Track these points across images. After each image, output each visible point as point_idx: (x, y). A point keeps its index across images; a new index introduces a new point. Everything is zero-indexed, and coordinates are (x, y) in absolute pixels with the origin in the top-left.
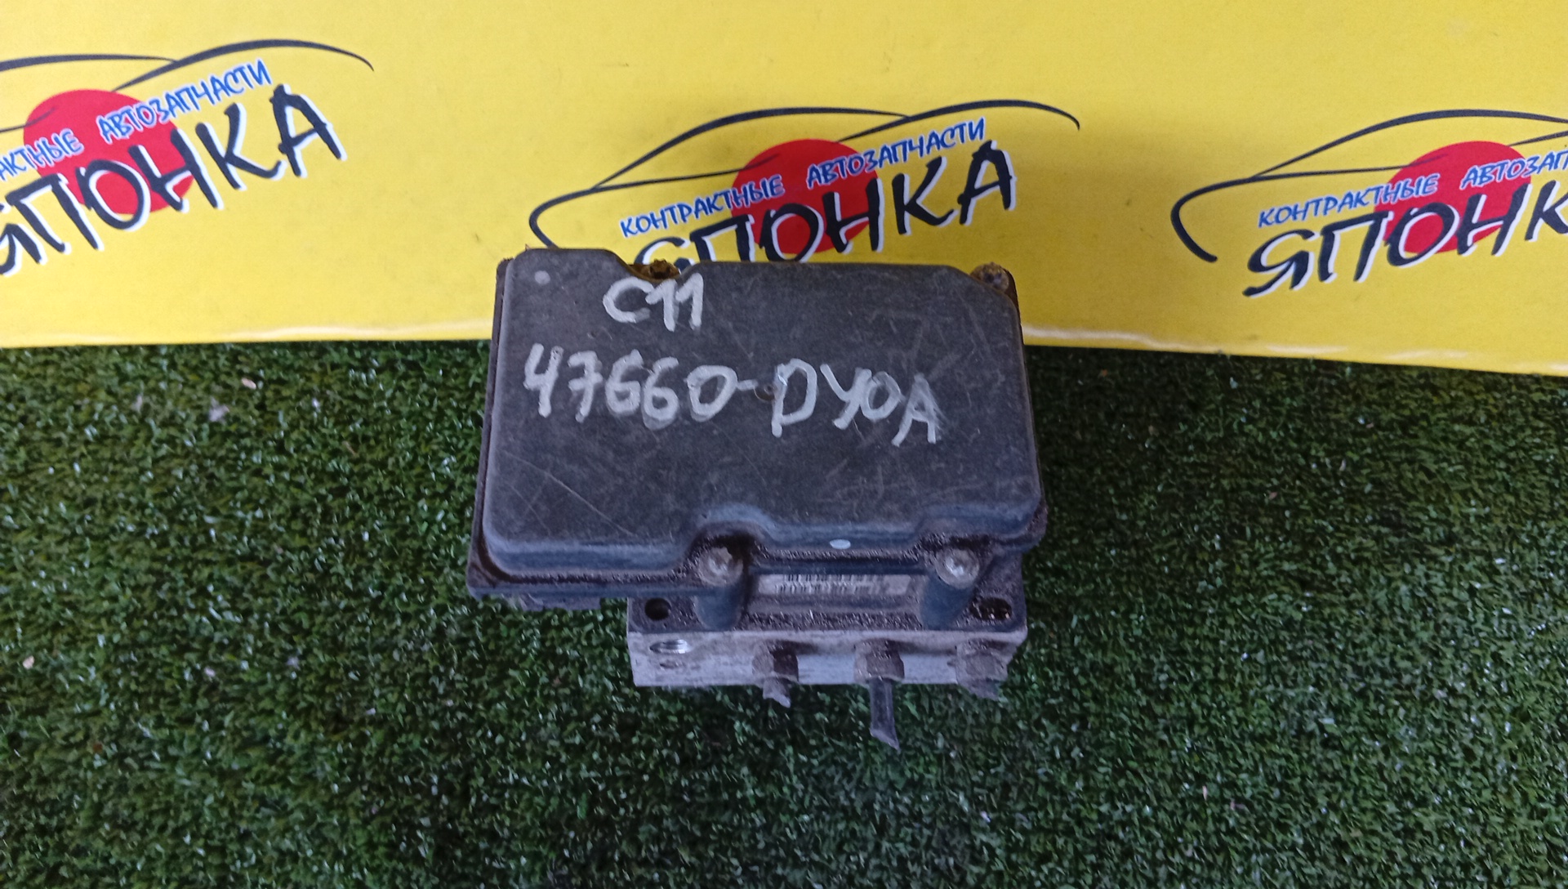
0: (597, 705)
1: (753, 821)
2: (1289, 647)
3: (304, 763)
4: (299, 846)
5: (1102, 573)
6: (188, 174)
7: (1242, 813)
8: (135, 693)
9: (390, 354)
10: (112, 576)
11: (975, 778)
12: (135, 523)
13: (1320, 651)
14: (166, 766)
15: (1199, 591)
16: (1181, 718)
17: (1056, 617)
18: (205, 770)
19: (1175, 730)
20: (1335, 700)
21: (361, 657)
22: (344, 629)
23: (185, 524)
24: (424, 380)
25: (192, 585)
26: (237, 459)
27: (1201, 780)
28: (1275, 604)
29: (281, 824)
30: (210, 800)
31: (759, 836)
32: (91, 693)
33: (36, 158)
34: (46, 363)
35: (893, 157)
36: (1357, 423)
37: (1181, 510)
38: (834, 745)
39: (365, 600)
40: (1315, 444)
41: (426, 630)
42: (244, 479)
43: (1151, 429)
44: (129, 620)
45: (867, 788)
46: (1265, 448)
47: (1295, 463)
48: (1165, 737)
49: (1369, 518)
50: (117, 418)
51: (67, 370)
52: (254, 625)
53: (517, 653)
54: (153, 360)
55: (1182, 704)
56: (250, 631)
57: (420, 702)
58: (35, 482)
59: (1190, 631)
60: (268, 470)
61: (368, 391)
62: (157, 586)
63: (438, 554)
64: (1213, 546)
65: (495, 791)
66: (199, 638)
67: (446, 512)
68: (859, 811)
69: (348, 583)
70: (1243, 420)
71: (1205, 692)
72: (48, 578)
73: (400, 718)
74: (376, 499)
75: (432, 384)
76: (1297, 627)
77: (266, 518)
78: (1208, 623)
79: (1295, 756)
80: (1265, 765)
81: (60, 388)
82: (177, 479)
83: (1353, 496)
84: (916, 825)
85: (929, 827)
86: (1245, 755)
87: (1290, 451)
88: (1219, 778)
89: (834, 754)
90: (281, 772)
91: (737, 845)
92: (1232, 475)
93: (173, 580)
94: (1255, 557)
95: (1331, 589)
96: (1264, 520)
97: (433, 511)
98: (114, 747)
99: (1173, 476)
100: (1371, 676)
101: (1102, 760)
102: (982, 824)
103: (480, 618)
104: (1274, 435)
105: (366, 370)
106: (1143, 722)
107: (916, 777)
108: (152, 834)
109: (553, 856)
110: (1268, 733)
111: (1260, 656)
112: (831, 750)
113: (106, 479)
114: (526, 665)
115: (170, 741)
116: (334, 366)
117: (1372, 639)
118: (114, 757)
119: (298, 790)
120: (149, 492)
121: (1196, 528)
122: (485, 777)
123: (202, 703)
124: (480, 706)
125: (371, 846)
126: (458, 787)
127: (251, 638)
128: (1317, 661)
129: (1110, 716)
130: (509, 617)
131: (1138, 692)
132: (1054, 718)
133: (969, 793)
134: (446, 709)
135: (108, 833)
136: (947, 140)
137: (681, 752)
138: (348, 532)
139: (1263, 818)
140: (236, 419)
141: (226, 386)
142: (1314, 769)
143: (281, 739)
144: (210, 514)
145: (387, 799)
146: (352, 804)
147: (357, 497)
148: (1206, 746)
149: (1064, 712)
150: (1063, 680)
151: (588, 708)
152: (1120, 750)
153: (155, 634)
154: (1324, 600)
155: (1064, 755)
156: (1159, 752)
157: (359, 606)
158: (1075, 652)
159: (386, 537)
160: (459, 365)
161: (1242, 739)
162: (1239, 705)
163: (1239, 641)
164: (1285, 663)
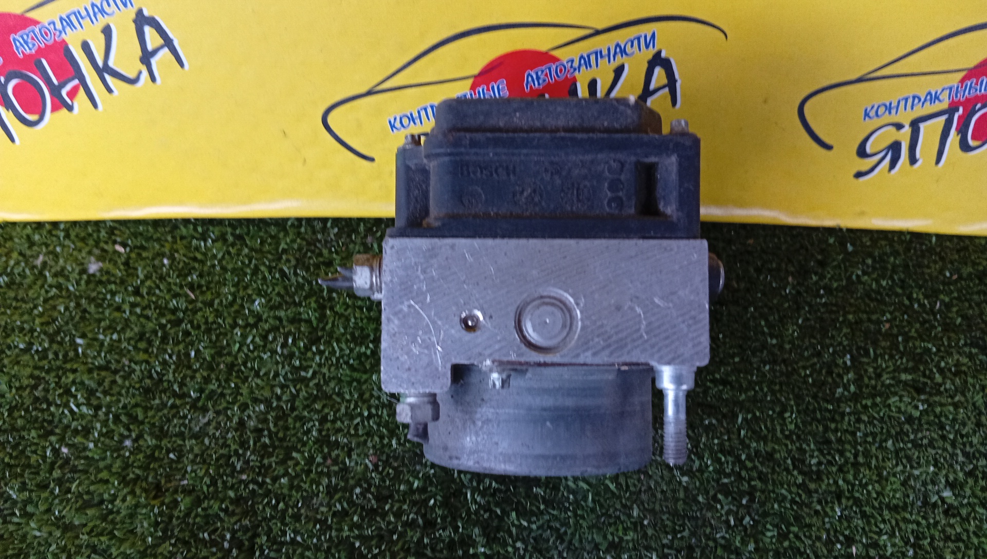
0: (360, 480)
2: (912, 437)
3: (128, 521)
5: (759, 383)
6: (76, 82)
8: (8, 465)
11: (665, 541)
12: (25, 342)
13: (936, 440)
14: (23, 521)
15: (837, 395)
16: (831, 492)
17: (724, 416)
18: (53, 524)
19: (827, 502)
20: (951, 478)
21: (180, 442)
22: (169, 421)
23: (61, 343)
24: (247, 246)
25: (60, 388)
26: (104, 299)
27: (850, 541)
28: (898, 404)
30: (54, 547)
35: (588, 64)
36: (945, 276)
37: (818, 336)
38: (549, 514)
39: (188, 400)
40: (916, 290)
41: (231, 421)
42: (107, 312)
43: (790, 279)
44: (11, 410)
45: (576, 549)
46: (878, 292)
47: (901, 303)
48: (819, 508)
49: (962, 342)
50: (23, 270)
52: (102, 416)
53: (300, 440)
54: (54, 232)
55: (831, 481)
56: (98, 421)
57: (221, 477)
59: (833, 426)
60: (126, 307)
61: (205, 254)
62: (35, 387)
63: (246, 367)
64: (845, 363)
65: (275, 547)
66: (61, 426)
67: (254, 337)
69: (176, 387)
70: (860, 273)
71: (848, 472)
73: (205, 488)
74: (203, 327)
75: (251, 249)
76: (916, 422)
77: (119, 341)
78: (846, 418)
79: (924, 522)
80: (900, 529)
82: (60, 312)
83: (948, 327)
86: (884, 521)
87: (897, 295)
88: (864, 541)
89: (549, 521)
90: (110, 527)
92: (855, 312)
93: (47, 382)
94: (879, 371)
95: (939, 393)
96: (883, 344)
97: (244, 336)
99: (809, 312)
100: (978, 460)
101: (768, 526)
103: (273, 414)
104: (884, 283)
105: (205, 240)
106: (800, 496)
107: (616, 540)
110: (901, 504)
111: (890, 443)
112: (547, 517)
113: (8, 312)
114: (307, 449)
115: (29, 501)
116: (182, 238)
117: (975, 432)
119: (122, 541)
120: (37, 321)
121: (831, 350)
122: (268, 537)
123: (57, 474)
124: (268, 480)
126: (246, 543)
127: (98, 425)
128: (934, 448)
129: (774, 492)
130: (295, 413)
131: (795, 473)
132: (727, 493)
133: (660, 552)
134: (241, 481)
136: (629, 50)
137: (424, 516)
138: (179, 351)
140: (108, 273)
141: (103, 250)
142: (940, 532)
143: (112, 502)
144: (80, 337)
145: (189, 551)
146: (161, 554)
147: (189, 326)
148: (853, 514)
149: (735, 489)
150: (734, 464)
151: (352, 482)
152: (783, 518)
153: (28, 422)
154: (935, 402)
155: (738, 523)
156: (815, 519)
157: (181, 405)
158: (742, 442)
159: (207, 354)
160: (272, 237)
161: (881, 508)
162: (876, 482)
163: (872, 433)
164: (910, 449)
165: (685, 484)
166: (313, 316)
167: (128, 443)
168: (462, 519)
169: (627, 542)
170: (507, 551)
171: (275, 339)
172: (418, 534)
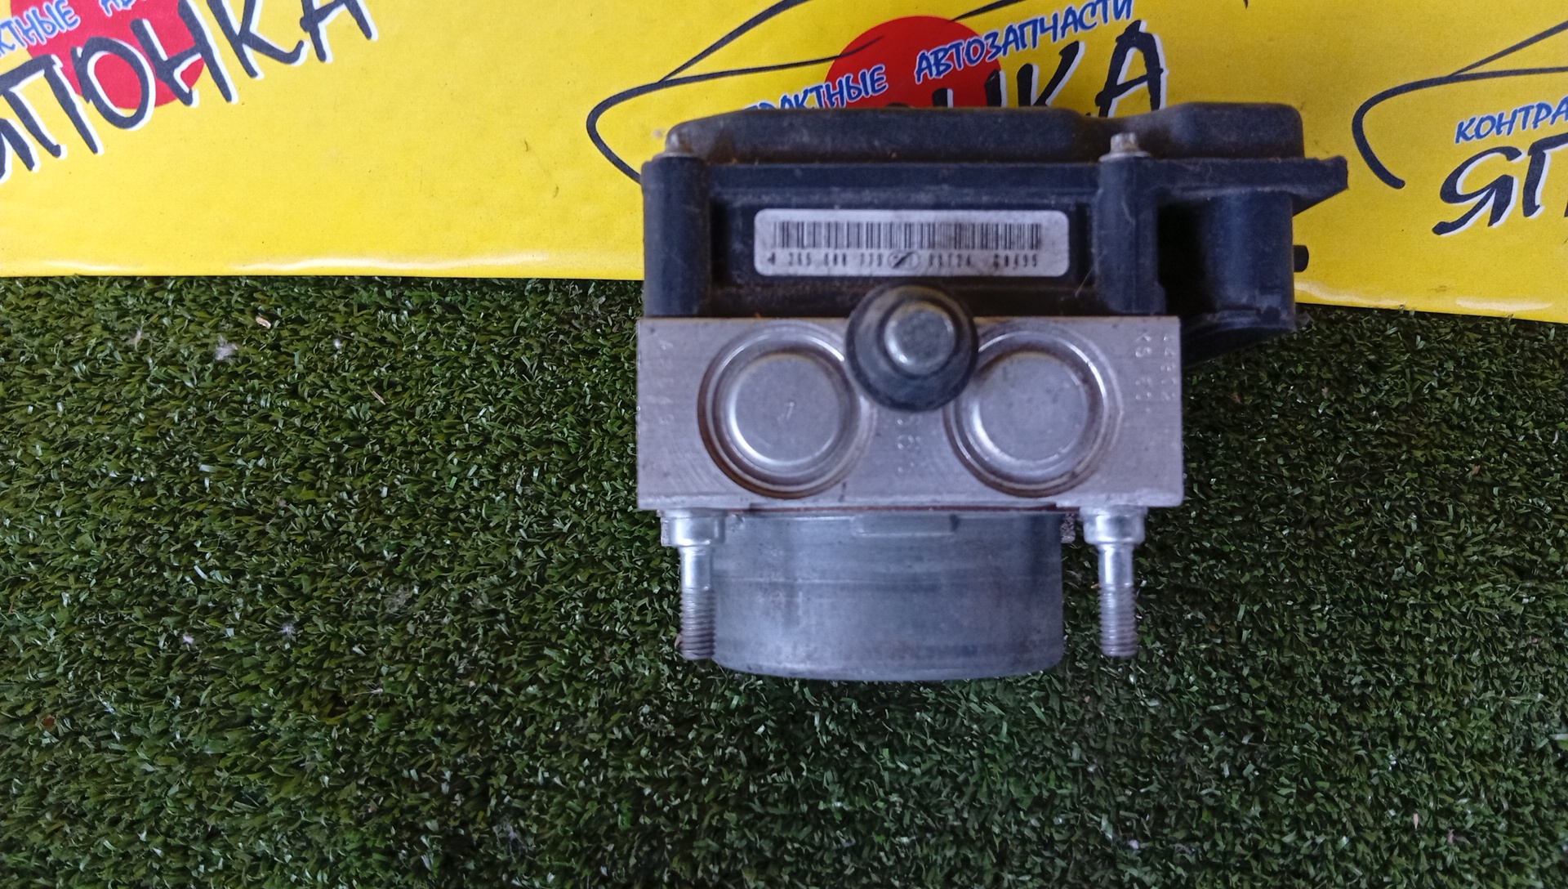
0: (648, 693)
1: (838, 841)
2: (1510, 646)
3: (291, 750)
4: (277, 849)
5: (1272, 556)
6: (198, 56)
7: (1463, 848)
8: (99, 659)
9: (426, 294)
10: (87, 527)
11: (1121, 799)
12: (118, 468)
13: (1548, 652)
14: (126, 748)
15: (1395, 577)
16: (1381, 729)
17: (1217, 607)
18: (173, 754)
19: (1375, 745)
21: (369, 629)
22: (351, 595)
23: (176, 471)
24: (463, 322)
25: (177, 541)
26: (243, 402)
27: (1409, 805)
28: (1489, 593)
29: (257, 822)
30: (175, 789)
31: (846, 860)
32: (47, 658)
33: (26, 32)
34: (39, 295)
35: (1020, 41)
37: (1367, 484)
38: (941, 752)
39: (379, 563)
40: (1521, 413)
42: (248, 423)
44: (101, 575)
45: (983, 806)
46: (1463, 416)
47: (1498, 434)
48: (1362, 752)
50: (111, 355)
51: (62, 303)
52: (245, 587)
53: (555, 629)
54: (158, 293)
55: (1383, 712)
56: (240, 594)
57: (435, 683)
58: (11, 421)
59: (1387, 625)
60: (277, 415)
61: (398, 334)
62: (137, 540)
63: (467, 514)
64: (1408, 526)
65: (520, 792)
66: (180, 601)
67: (480, 467)
68: (972, 833)
69: (360, 543)
70: (1435, 384)
71: (1410, 698)
72: (12, 528)
73: (410, 700)
74: (399, 451)
75: (472, 328)
76: (1517, 622)
77: (269, 468)
78: (1409, 614)
79: (1525, 779)
80: (1487, 789)
81: (50, 321)
82: (172, 422)
84: (1047, 854)
85: (1063, 856)
86: (1463, 776)
87: (1492, 421)
88: (1431, 805)
89: (940, 763)
90: (263, 760)
91: (819, 869)
92: (1425, 446)
93: (156, 533)
94: (1461, 540)
95: (1554, 578)
96: (1469, 498)
97: (463, 465)
98: (67, 723)
99: (1353, 444)
101: (1283, 779)
102: (1132, 856)
103: (512, 588)
104: (1472, 401)
105: (398, 312)
106: (1333, 734)
107: (1046, 794)
108: (102, 828)
109: (586, 873)
110: (1490, 750)
111: (1475, 655)
112: (937, 757)
113: (90, 420)
114: (566, 643)
115: (134, 718)
116: (362, 307)
118: (67, 735)
119: (281, 781)
120: (137, 435)
121: (1387, 506)
122: (509, 774)
123: (176, 676)
124: (507, 690)
125: (364, 851)
126: (476, 785)
127: (240, 601)
128: (1544, 664)
130: (546, 587)
131: (1327, 697)
132: (1218, 727)
133: (1113, 816)
134: (466, 690)
135: (50, 824)
136: (1087, 19)
137: (748, 750)
138: (363, 487)
139: (1489, 855)
140: (246, 360)
141: (238, 324)
142: (1549, 795)
143: (265, 720)
144: (204, 462)
145: (387, 797)
146: (345, 801)
147: (377, 447)
148: (1415, 764)
149: (1232, 722)
150: (1230, 681)
151: (637, 696)
152: (1305, 767)
153: (129, 594)
154: (1549, 592)
155: (1235, 773)
156: (1355, 770)
157: (370, 570)
158: (1244, 649)
159: (407, 492)
160: (503, 309)
161: (1459, 756)
162: (1452, 714)
163: (1448, 638)
164: (1506, 665)
165: (1152, 711)
166: (570, 435)
167: (288, 629)
168: (807, 756)
169: (1063, 797)
170: (876, 808)
171: (511, 471)
172: (740, 778)
